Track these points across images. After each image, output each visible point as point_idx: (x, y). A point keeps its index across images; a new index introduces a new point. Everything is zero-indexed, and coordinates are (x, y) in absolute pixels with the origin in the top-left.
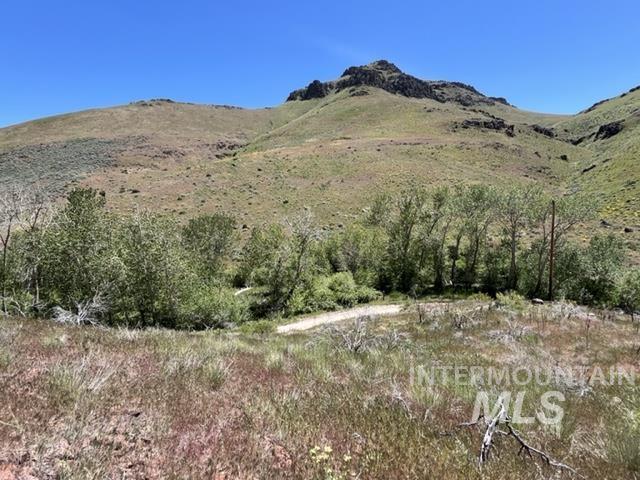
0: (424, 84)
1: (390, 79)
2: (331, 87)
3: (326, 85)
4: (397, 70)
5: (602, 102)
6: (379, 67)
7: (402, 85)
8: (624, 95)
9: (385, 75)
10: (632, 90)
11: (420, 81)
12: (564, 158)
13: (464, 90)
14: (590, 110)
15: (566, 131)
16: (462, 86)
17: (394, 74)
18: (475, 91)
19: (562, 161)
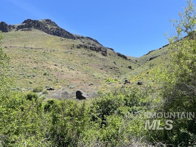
0: (71, 34)
1: (51, 29)
2: (13, 27)
3: (10, 26)
4: (56, 25)
5: (152, 51)
6: (46, 22)
7: (58, 33)
8: (160, 48)
9: (49, 27)
10: (163, 47)
11: (69, 33)
12: (130, 67)
13: (92, 41)
14: (147, 54)
15: (136, 61)
16: (92, 39)
17: (54, 27)
18: (98, 43)
19: (129, 69)
